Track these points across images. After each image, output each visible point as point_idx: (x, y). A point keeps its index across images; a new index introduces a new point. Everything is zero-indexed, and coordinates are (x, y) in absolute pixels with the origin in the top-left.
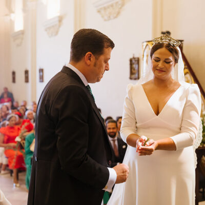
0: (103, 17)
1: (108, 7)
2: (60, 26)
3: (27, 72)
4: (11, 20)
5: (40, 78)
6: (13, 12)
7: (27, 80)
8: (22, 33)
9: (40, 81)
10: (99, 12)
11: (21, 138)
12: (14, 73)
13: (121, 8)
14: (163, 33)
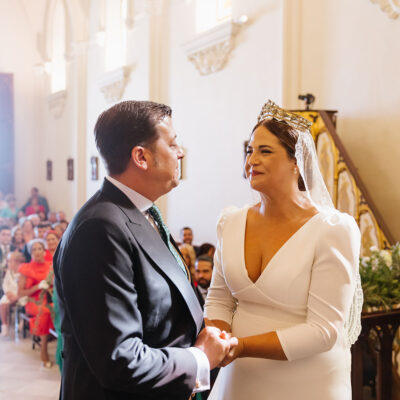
0: (198, 68)
1: (208, 52)
2: (125, 84)
3: (70, 162)
4: (45, 73)
5: (93, 174)
6: (50, 60)
7: (71, 177)
8: (64, 95)
9: (93, 179)
10: (192, 59)
11: (48, 283)
12: (49, 164)
13: (229, 53)
14: (301, 98)
